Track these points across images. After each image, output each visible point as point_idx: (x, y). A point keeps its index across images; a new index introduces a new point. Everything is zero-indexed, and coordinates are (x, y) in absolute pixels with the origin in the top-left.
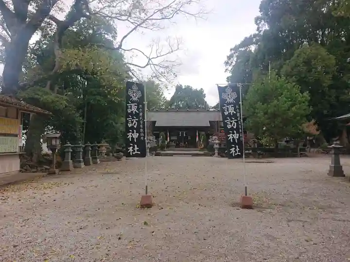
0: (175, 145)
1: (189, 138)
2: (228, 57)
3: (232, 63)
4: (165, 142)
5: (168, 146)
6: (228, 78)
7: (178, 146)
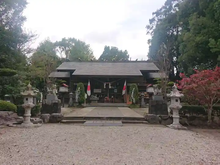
0: (98, 99)
1: (116, 91)
2: (150, 20)
3: (153, 27)
4: (84, 96)
5: (89, 101)
6: (149, 40)
7: (101, 100)
